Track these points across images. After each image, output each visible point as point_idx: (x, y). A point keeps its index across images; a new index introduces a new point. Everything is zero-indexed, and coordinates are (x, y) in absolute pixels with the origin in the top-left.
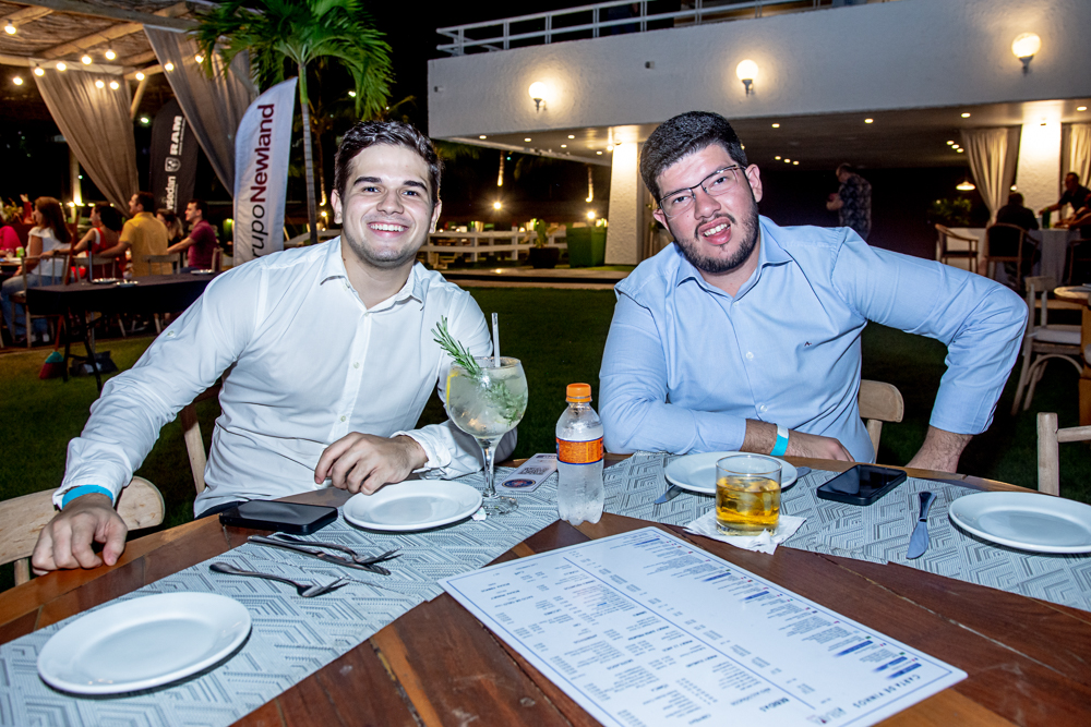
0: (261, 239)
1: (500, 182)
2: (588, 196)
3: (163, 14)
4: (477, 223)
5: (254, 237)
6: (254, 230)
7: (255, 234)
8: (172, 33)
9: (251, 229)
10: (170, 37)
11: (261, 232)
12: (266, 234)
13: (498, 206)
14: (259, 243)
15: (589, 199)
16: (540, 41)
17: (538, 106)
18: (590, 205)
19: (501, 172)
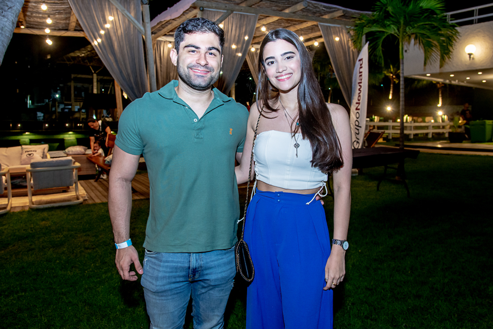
0: (358, 130)
1: (390, 97)
2: (438, 103)
3: (326, 17)
4: (376, 117)
5: (356, 128)
6: (356, 125)
7: (356, 127)
8: (329, 26)
9: (354, 124)
10: (328, 28)
11: (358, 126)
12: (360, 127)
13: (389, 109)
14: (357, 132)
15: (440, 105)
16: (471, 23)
17: (470, 57)
18: (440, 108)
19: (391, 92)
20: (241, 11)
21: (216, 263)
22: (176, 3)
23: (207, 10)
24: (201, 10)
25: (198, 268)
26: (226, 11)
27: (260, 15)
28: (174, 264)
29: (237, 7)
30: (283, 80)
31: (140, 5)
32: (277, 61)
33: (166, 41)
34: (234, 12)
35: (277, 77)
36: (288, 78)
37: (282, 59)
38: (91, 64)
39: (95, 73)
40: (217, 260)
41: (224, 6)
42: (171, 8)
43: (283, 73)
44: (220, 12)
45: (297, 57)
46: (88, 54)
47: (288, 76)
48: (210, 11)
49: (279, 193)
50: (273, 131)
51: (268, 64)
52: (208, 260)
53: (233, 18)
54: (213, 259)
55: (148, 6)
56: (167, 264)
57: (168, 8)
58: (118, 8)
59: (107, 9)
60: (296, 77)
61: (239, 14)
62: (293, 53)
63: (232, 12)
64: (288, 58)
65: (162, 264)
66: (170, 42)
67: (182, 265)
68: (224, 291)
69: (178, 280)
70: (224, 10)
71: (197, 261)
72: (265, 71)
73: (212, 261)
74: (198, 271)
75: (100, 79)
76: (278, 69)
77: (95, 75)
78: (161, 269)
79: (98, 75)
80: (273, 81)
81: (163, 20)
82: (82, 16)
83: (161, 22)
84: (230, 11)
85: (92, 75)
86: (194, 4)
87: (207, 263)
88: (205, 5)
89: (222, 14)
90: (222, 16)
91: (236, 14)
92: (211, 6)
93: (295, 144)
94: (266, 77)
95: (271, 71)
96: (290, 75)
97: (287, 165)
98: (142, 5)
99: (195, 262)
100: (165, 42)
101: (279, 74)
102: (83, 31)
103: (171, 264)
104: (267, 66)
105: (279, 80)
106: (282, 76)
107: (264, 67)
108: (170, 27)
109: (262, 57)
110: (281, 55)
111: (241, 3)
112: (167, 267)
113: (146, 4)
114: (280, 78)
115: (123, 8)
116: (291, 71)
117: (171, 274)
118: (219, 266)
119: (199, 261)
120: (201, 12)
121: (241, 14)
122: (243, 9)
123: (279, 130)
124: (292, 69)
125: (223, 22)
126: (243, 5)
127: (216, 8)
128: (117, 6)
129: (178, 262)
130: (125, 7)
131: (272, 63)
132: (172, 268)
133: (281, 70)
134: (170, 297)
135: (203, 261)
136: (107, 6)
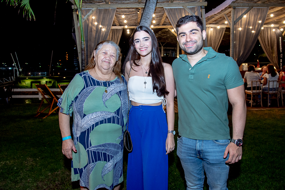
20: (258, 6)
21: (212, 150)
22: (218, 6)
23: (237, 8)
24: (234, 9)
25: (201, 151)
26: (248, 7)
27: (270, 7)
28: (189, 146)
29: (255, 5)
30: (143, 51)
31: (200, 9)
32: (140, 41)
33: (210, 27)
34: (254, 8)
35: (140, 49)
36: (145, 50)
37: (143, 41)
38: (161, 41)
39: (162, 46)
40: (212, 149)
41: (247, 5)
42: (215, 9)
43: (143, 47)
44: (245, 8)
45: (150, 40)
46: (159, 36)
47: (145, 49)
48: (239, 8)
49: (141, 106)
50: (136, 76)
51: (136, 42)
52: (207, 148)
53: (253, 11)
54: (210, 147)
55: (204, 9)
56: (185, 145)
57: (213, 9)
58: (189, 12)
59: (184, 13)
60: (150, 49)
61: (256, 8)
62: (149, 38)
63: (252, 7)
64: (146, 40)
65: (183, 145)
66: (212, 27)
67: (193, 148)
68: (220, 168)
69: (192, 155)
70: (247, 7)
71: (200, 146)
72: (134, 45)
73: (210, 149)
74: (201, 153)
75: (165, 49)
76: (140, 45)
77: (162, 47)
78: (183, 148)
79: (164, 46)
80: (138, 50)
81: (209, 16)
82: (171, 18)
83: (208, 17)
84: (251, 7)
85: (161, 47)
86: (230, 5)
87: (206, 149)
88: (236, 5)
89: (246, 9)
90: (246, 10)
91: (255, 8)
92: (239, 5)
93: (145, 82)
94: (135, 48)
95: (137, 46)
96: (146, 48)
97: (143, 92)
98: (201, 9)
99: (199, 147)
100: (208, 27)
101: (141, 47)
102: (171, 25)
103: (187, 146)
104: (135, 43)
105: (141, 50)
106: (142, 48)
107: (134, 43)
108: (213, 19)
109: (134, 39)
110: (143, 39)
111: (258, 1)
112: (185, 147)
113: (203, 9)
114: (141, 49)
115: (191, 12)
116: (147, 47)
117: (188, 151)
118: (214, 152)
119: (201, 147)
120: (233, 10)
121: (258, 8)
122: (259, 5)
123: (138, 76)
124: (147, 45)
125: (247, 14)
126: (259, 2)
127: (243, 6)
128: (188, 11)
129: (190, 145)
130: (192, 11)
131: (138, 42)
132: (188, 148)
133: (142, 46)
134: (189, 164)
135: (203, 147)
136: (183, 11)
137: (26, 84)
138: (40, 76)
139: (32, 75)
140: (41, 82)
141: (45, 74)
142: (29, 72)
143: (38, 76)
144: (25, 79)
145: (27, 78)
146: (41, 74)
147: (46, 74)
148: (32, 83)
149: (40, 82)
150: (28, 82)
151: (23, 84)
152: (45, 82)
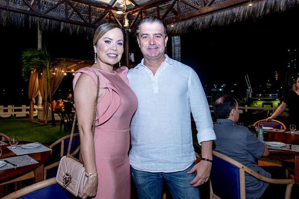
137: (258, 105)
138: (270, 98)
139: (263, 97)
140: (273, 104)
141: (276, 96)
142: (260, 94)
143: (269, 98)
144: (257, 100)
145: (259, 100)
146: (272, 96)
147: (278, 95)
148: (263, 104)
149: (271, 104)
150: (260, 103)
151: (255, 105)
152: (278, 104)
